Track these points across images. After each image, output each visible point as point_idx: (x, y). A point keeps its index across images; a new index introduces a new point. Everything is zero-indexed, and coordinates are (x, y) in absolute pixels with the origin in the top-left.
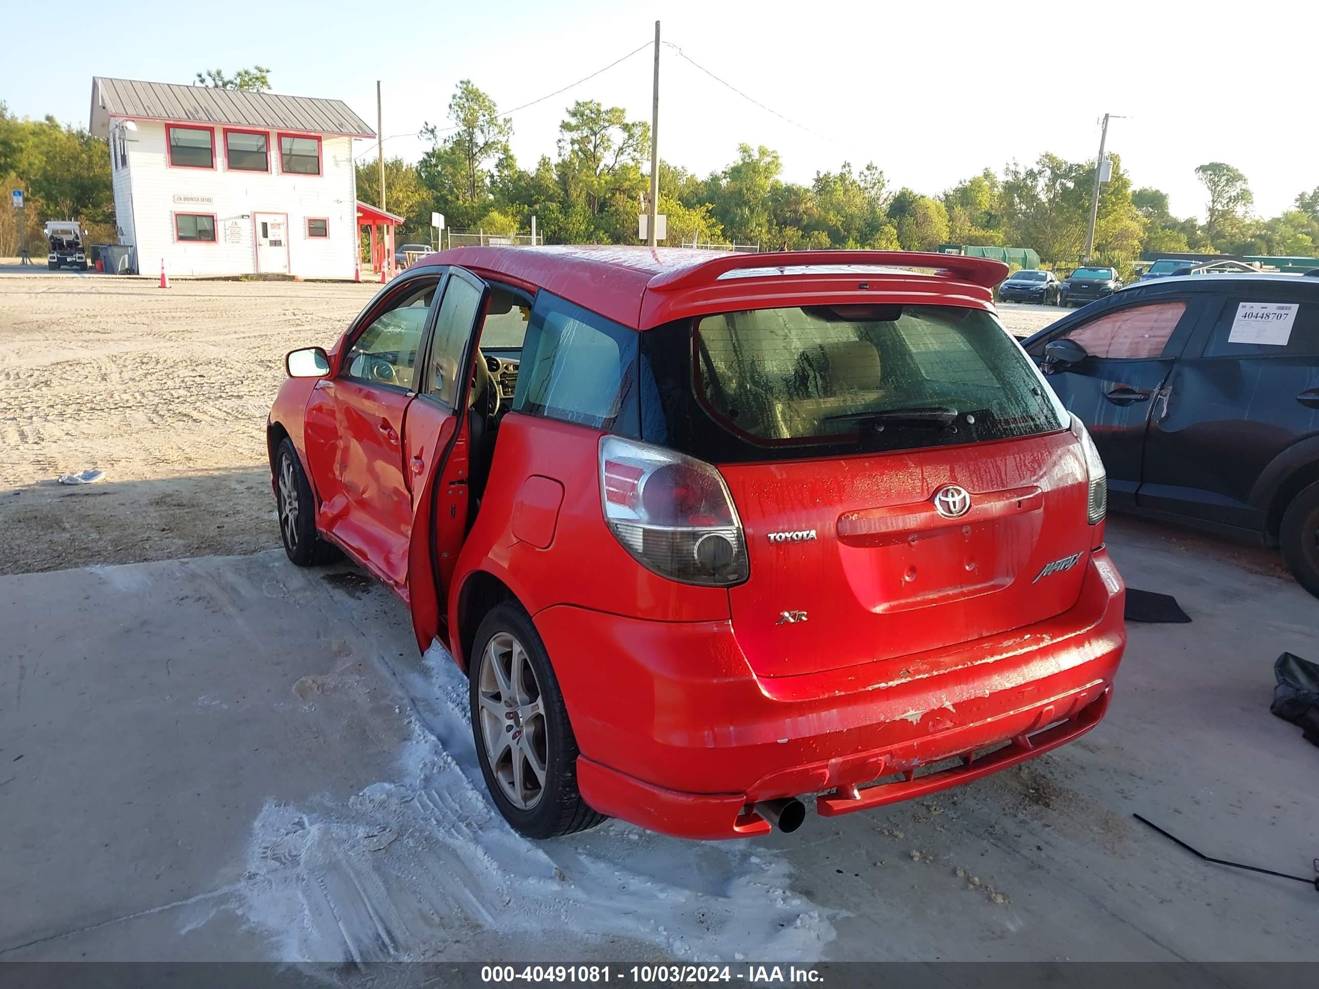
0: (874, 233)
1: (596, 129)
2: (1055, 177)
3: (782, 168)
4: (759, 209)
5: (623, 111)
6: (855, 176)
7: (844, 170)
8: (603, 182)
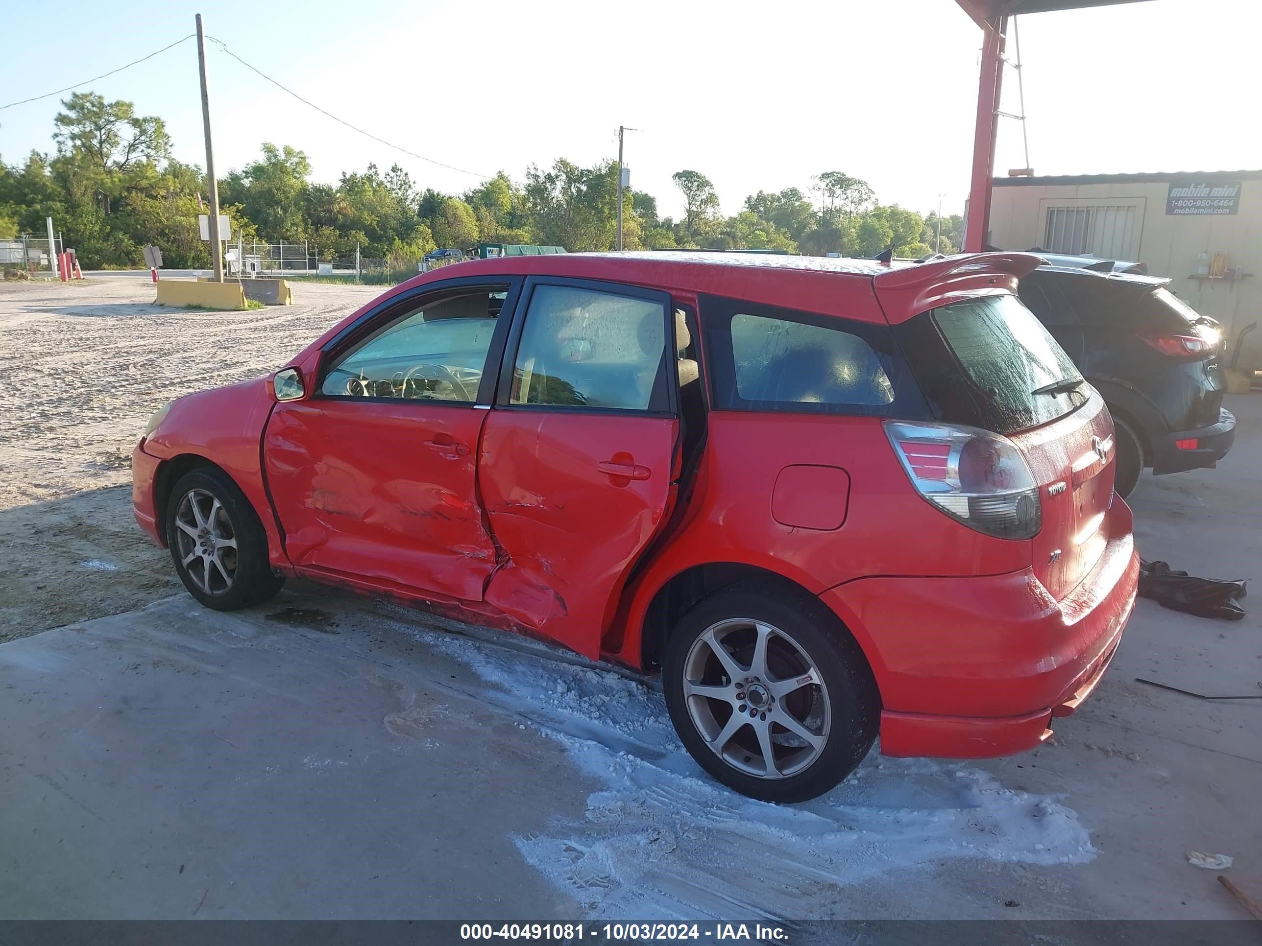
0: (409, 232)
1: (101, 122)
2: (570, 180)
3: (310, 169)
4: (292, 209)
5: (130, 105)
6: (382, 177)
7: (371, 171)
8: (116, 179)
